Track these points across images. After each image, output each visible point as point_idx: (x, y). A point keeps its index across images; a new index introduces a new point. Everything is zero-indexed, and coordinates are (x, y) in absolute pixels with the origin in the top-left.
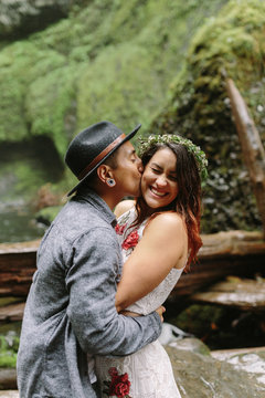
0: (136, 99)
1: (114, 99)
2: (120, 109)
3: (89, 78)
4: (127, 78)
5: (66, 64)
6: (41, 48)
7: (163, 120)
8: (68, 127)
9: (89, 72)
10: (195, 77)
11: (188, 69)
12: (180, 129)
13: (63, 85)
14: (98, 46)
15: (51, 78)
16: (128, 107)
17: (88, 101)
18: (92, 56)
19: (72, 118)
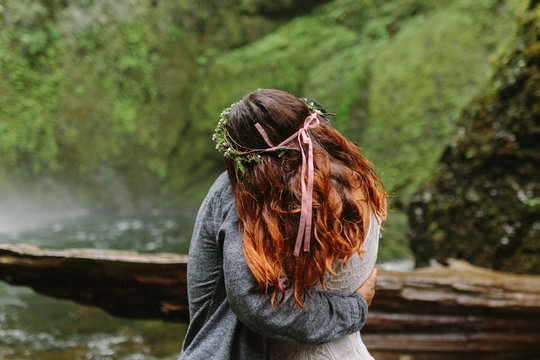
0: (452, 86)
1: (419, 86)
2: (427, 100)
3: (388, 60)
4: (441, 58)
5: (357, 43)
6: (326, 23)
7: (477, 108)
8: (355, 124)
9: (388, 52)
10: (527, 44)
11: (518, 34)
12: (502, 119)
13: (352, 69)
14: (402, 18)
15: (337, 61)
16: (440, 97)
17: (384, 90)
18: (392, 31)
19: (362, 113)
